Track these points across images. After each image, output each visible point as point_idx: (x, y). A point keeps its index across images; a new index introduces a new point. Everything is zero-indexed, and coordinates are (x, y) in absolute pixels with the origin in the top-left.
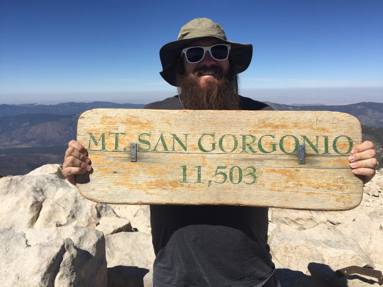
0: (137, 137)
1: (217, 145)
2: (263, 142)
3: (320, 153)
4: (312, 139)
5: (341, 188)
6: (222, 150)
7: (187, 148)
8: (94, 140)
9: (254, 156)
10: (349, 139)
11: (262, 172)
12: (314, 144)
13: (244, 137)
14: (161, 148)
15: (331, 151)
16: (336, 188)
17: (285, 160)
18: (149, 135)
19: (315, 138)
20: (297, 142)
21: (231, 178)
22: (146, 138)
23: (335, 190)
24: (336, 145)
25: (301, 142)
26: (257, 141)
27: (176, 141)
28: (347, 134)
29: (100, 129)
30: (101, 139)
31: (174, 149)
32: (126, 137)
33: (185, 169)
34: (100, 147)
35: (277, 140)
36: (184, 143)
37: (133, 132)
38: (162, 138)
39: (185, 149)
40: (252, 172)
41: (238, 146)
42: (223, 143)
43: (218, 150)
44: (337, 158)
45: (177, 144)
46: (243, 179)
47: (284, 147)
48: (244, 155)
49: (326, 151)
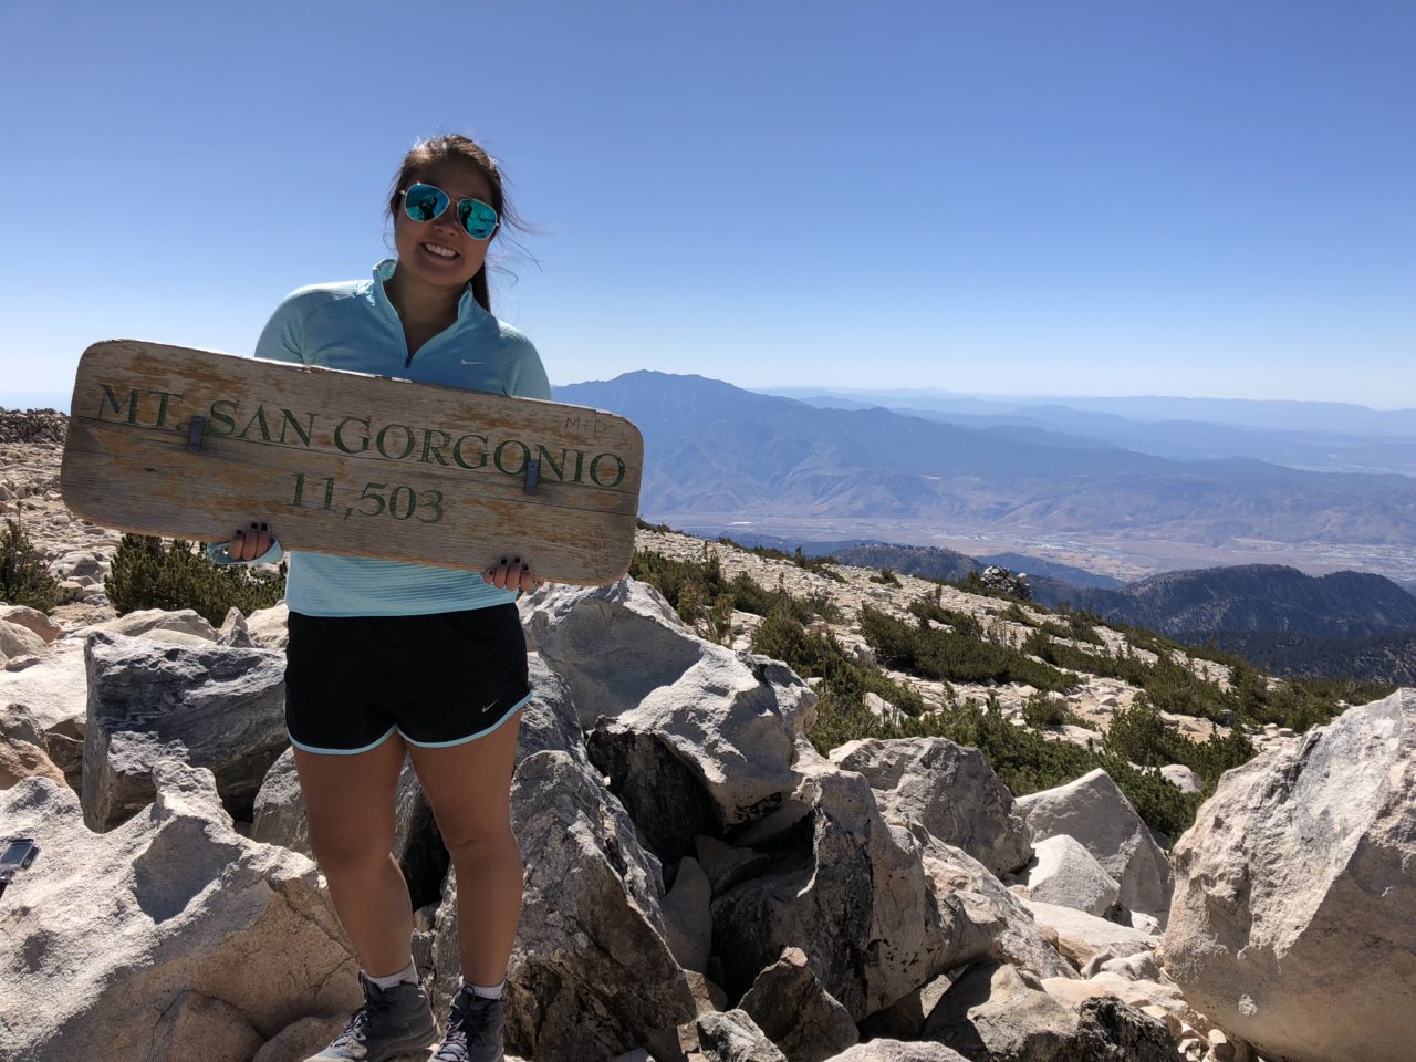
0: (208, 404)
1: (373, 441)
2: (463, 447)
3: (564, 480)
4: (555, 451)
5: (595, 546)
6: (384, 454)
7: (311, 440)
8: (112, 400)
9: (443, 472)
10: (619, 460)
11: (455, 502)
12: (557, 462)
13: (428, 434)
14: (255, 435)
15: (587, 479)
16: (584, 543)
17: (500, 485)
18: (234, 406)
19: (561, 451)
20: (527, 453)
21: (393, 509)
22: (228, 411)
23: (584, 547)
24: (597, 469)
25: (535, 455)
26: (452, 444)
27: (289, 424)
28: (617, 453)
29: (128, 379)
30: (130, 399)
31: (282, 440)
32: (185, 404)
33: (300, 479)
34: (124, 417)
35: (491, 449)
36: (306, 430)
37: (199, 394)
38: (260, 414)
39: (306, 441)
40: (436, 500)
41: (415, 448)
42: (385, 439)
43: (374, 452)
44: (596, 491)
45: (291, 429)
46: (418, 511)
47: (503, 459)
48: (424, 468)
49: (578, 477)
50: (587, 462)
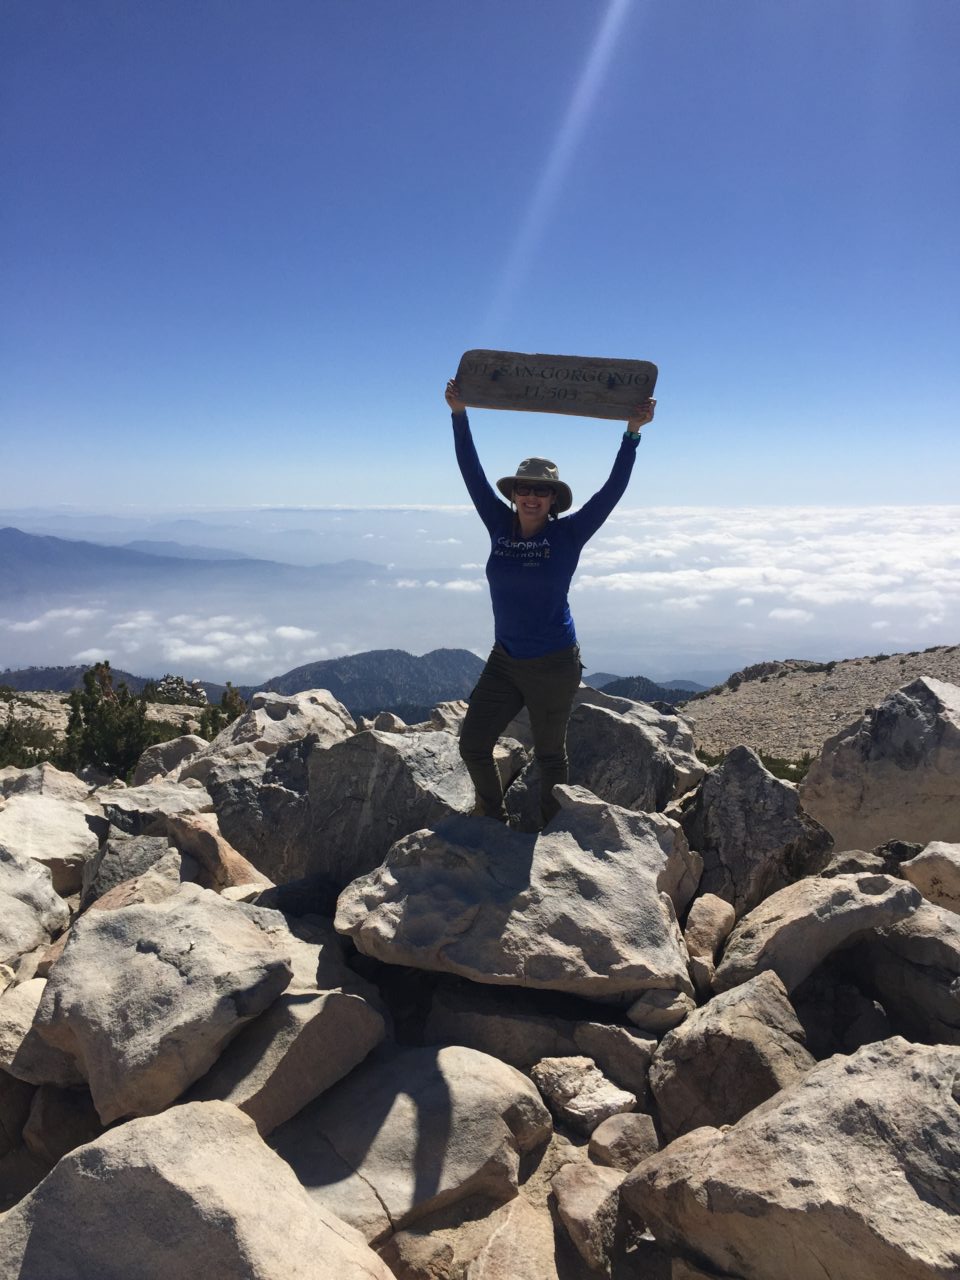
1: (554, 374)
2: (586, 375)
7: (533, 375)
8: (470, 367)
12: (622, 378)
14: (514, 375)
18: (509, 366)
26: (583, 374)
29: (476, 361)
32: (493, 367)
34: (474, 372)
35: (597, 375)
36: (531, 372)
37: (498, 364)
38: (517, 368)
42: (559, 374)
43: (554, 378)
44: (635, 386)
45: (526, 373)
49: (629, 383)
50: (633, 377)
